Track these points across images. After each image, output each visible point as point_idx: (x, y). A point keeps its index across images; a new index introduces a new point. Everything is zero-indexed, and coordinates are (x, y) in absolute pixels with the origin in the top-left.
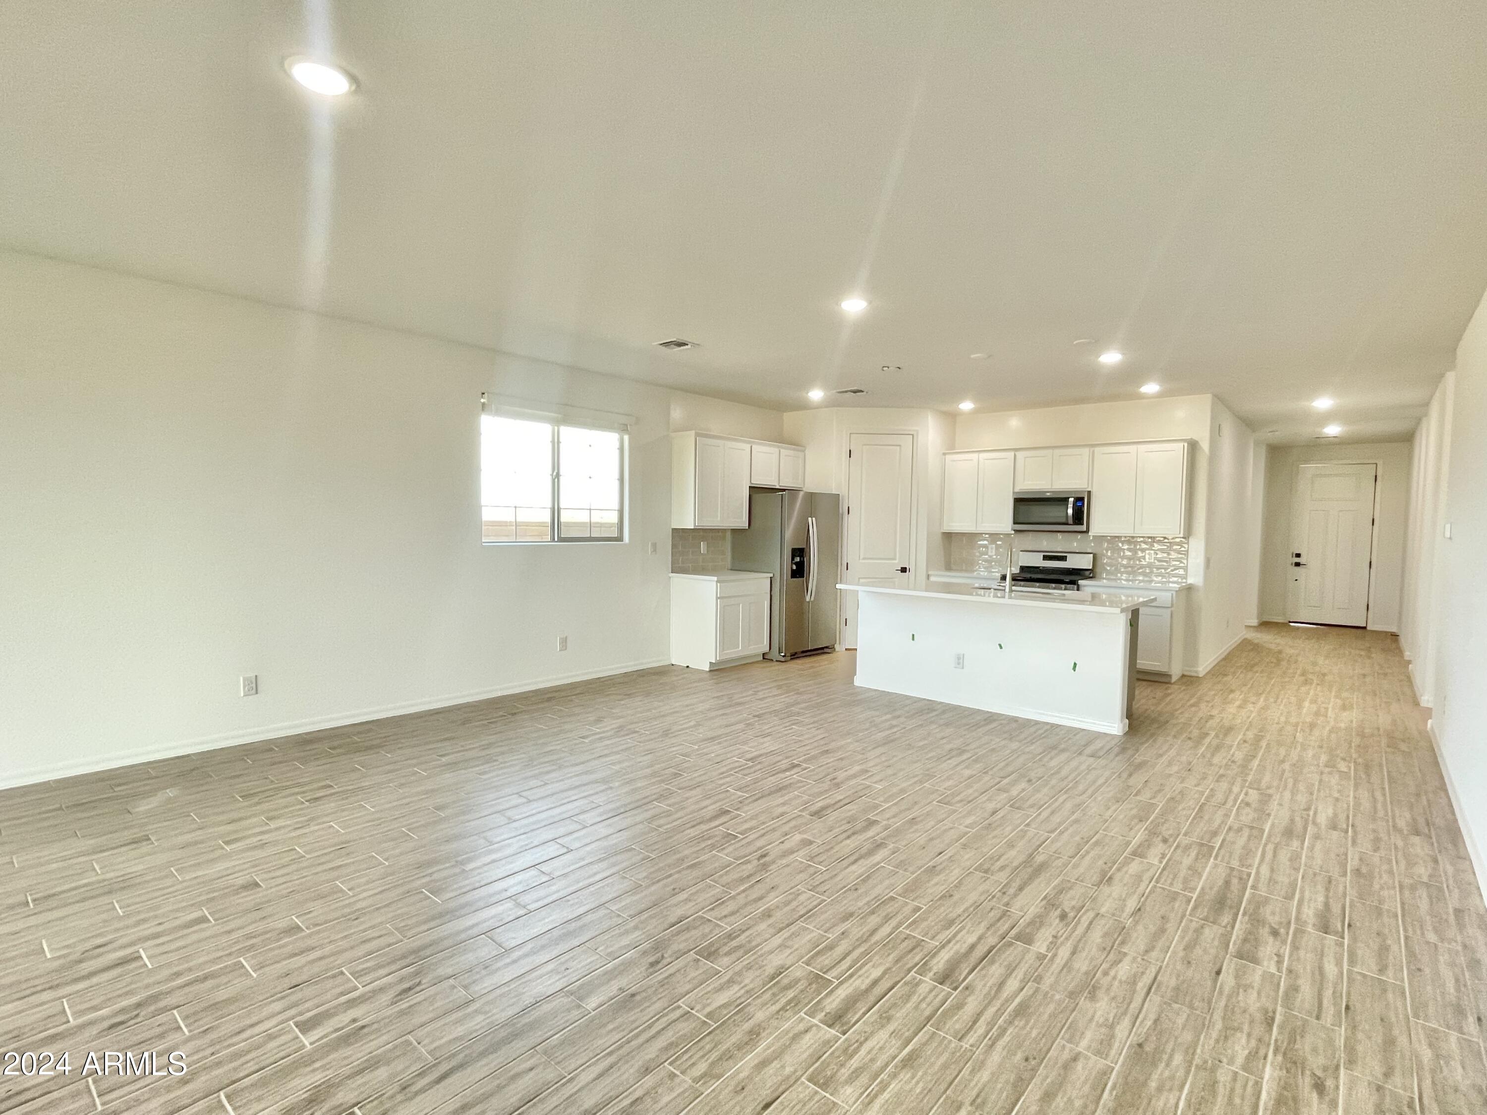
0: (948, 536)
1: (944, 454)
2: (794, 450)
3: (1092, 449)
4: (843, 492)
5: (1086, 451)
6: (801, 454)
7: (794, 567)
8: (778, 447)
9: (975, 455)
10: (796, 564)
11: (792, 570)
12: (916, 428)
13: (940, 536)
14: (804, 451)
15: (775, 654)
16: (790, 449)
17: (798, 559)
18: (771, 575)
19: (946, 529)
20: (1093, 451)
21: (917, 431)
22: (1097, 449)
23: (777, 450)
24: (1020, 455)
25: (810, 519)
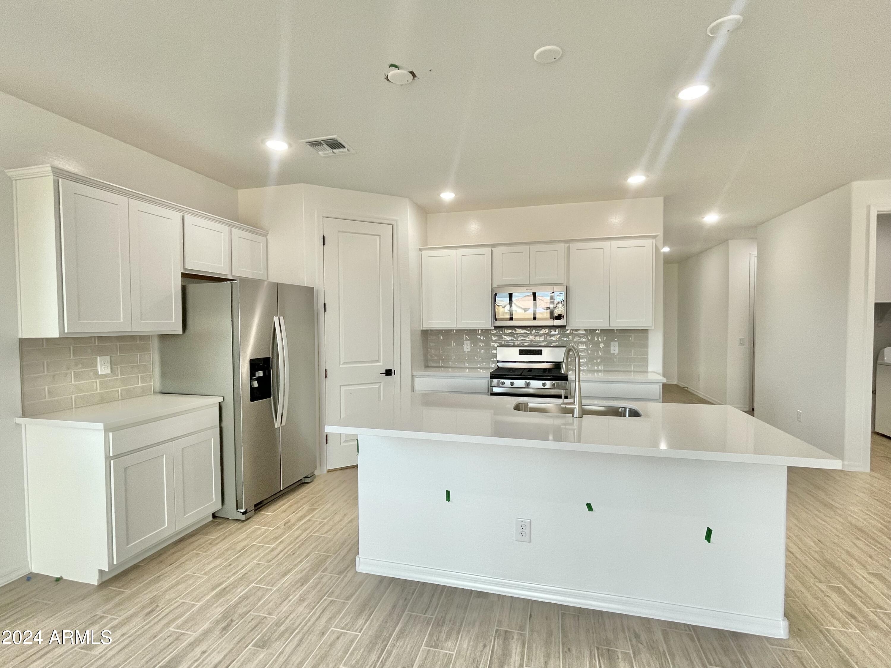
0: (426, 333)
1: (421, 250)
2: (251, 232)
3: (567, 245)
4: (317, 284)
5: (561, 247)
6: (261, 239)
7: (256, 384)
8: (229, 225)
9: (452, 252)
10: (259, 379)
11: (252, 389)
12: (395, 218)
13: (420, 333)
14: (266, 236)
15: (231, 510)
16: (247, 230)
17: (260, 374)
18: (220, 399)
19: (426, 326)
20: (569, 248)
21: (397, 221)
22: (571, 245)
23: (226, 229)
24: (498, 251)
25: (276, 319)
